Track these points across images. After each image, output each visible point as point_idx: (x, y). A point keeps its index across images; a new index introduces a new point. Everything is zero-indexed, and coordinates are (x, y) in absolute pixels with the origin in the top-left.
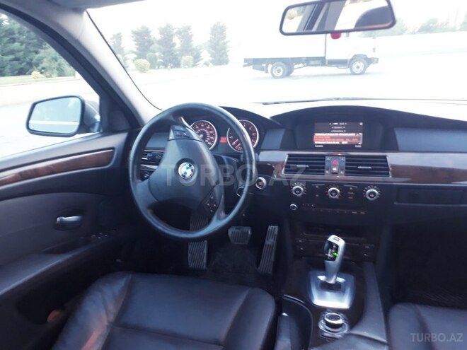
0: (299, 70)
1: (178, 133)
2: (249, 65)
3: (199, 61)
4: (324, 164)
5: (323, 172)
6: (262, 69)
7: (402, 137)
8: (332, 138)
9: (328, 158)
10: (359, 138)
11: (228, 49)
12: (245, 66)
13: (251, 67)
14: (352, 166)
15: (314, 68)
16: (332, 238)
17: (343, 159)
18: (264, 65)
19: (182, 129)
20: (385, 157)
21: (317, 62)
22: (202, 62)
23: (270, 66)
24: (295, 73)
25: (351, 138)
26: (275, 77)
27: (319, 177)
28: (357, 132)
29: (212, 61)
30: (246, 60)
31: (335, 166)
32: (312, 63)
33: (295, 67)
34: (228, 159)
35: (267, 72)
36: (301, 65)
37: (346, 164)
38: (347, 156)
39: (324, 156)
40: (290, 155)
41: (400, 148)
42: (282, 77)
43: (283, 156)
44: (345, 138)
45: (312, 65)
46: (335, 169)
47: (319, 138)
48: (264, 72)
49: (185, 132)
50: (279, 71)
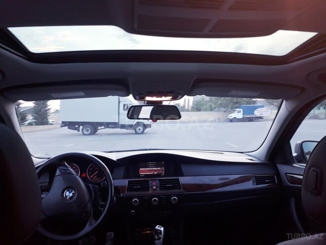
0: (102, 130)
1: (63, 171)
2: (65, 126)
3: (25, 121)
4: (148, 185)
5: (149, 189)
6: (75, 129)
7: (184, 168)
8: (149, 170)
9: (150, 182)
10: (162, 170)
11: (49, 114)
12: (62, 126)
13: (67, 127)
14: (163, 185)
15: (111, 129)
16: (157, 227)
17: (158, 181)
18: (77, 126)
19: (66, 168)
20: (178, 179)
21: (113, 126)
22: (27, 123)
23: (81, 127)
24: (99, 132)
25: (159, 170)
26: (84, 134)
27: (146, 193)
28: (161, 167)
29: (35, 122)
30: (63, 122)
31: (154, 186)
32: (110, 126)
33: (99, 128)
34: (93, 186)
35: (79, 131)
36: (103, 127)
37: (160, 184)
38: (160, 180)
39: (148, 181)
40: (129, 181)
41: (185, 175)
42: (90, 134)
43: (125, 182)
44: (155, 171)
45: (111, 128)
46: (154, 187)
47: (142, 171)
48: (77, 131)
49: (68, 170)
50: (88, 131)
